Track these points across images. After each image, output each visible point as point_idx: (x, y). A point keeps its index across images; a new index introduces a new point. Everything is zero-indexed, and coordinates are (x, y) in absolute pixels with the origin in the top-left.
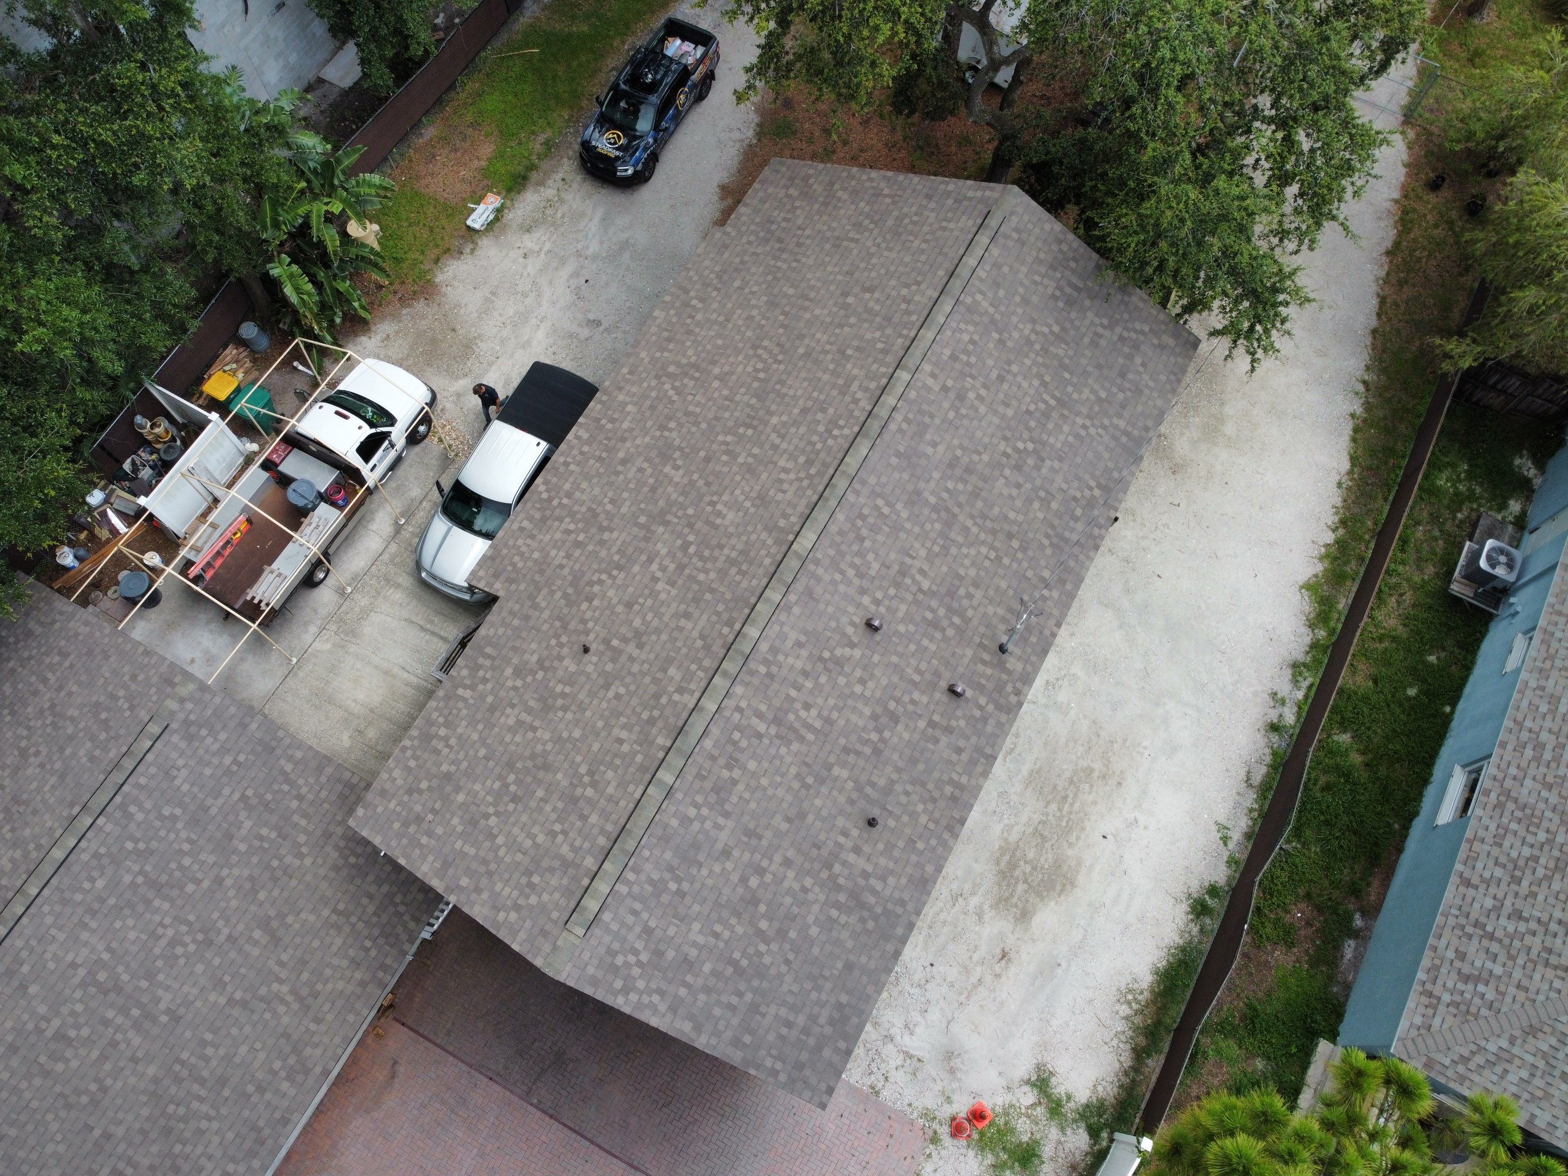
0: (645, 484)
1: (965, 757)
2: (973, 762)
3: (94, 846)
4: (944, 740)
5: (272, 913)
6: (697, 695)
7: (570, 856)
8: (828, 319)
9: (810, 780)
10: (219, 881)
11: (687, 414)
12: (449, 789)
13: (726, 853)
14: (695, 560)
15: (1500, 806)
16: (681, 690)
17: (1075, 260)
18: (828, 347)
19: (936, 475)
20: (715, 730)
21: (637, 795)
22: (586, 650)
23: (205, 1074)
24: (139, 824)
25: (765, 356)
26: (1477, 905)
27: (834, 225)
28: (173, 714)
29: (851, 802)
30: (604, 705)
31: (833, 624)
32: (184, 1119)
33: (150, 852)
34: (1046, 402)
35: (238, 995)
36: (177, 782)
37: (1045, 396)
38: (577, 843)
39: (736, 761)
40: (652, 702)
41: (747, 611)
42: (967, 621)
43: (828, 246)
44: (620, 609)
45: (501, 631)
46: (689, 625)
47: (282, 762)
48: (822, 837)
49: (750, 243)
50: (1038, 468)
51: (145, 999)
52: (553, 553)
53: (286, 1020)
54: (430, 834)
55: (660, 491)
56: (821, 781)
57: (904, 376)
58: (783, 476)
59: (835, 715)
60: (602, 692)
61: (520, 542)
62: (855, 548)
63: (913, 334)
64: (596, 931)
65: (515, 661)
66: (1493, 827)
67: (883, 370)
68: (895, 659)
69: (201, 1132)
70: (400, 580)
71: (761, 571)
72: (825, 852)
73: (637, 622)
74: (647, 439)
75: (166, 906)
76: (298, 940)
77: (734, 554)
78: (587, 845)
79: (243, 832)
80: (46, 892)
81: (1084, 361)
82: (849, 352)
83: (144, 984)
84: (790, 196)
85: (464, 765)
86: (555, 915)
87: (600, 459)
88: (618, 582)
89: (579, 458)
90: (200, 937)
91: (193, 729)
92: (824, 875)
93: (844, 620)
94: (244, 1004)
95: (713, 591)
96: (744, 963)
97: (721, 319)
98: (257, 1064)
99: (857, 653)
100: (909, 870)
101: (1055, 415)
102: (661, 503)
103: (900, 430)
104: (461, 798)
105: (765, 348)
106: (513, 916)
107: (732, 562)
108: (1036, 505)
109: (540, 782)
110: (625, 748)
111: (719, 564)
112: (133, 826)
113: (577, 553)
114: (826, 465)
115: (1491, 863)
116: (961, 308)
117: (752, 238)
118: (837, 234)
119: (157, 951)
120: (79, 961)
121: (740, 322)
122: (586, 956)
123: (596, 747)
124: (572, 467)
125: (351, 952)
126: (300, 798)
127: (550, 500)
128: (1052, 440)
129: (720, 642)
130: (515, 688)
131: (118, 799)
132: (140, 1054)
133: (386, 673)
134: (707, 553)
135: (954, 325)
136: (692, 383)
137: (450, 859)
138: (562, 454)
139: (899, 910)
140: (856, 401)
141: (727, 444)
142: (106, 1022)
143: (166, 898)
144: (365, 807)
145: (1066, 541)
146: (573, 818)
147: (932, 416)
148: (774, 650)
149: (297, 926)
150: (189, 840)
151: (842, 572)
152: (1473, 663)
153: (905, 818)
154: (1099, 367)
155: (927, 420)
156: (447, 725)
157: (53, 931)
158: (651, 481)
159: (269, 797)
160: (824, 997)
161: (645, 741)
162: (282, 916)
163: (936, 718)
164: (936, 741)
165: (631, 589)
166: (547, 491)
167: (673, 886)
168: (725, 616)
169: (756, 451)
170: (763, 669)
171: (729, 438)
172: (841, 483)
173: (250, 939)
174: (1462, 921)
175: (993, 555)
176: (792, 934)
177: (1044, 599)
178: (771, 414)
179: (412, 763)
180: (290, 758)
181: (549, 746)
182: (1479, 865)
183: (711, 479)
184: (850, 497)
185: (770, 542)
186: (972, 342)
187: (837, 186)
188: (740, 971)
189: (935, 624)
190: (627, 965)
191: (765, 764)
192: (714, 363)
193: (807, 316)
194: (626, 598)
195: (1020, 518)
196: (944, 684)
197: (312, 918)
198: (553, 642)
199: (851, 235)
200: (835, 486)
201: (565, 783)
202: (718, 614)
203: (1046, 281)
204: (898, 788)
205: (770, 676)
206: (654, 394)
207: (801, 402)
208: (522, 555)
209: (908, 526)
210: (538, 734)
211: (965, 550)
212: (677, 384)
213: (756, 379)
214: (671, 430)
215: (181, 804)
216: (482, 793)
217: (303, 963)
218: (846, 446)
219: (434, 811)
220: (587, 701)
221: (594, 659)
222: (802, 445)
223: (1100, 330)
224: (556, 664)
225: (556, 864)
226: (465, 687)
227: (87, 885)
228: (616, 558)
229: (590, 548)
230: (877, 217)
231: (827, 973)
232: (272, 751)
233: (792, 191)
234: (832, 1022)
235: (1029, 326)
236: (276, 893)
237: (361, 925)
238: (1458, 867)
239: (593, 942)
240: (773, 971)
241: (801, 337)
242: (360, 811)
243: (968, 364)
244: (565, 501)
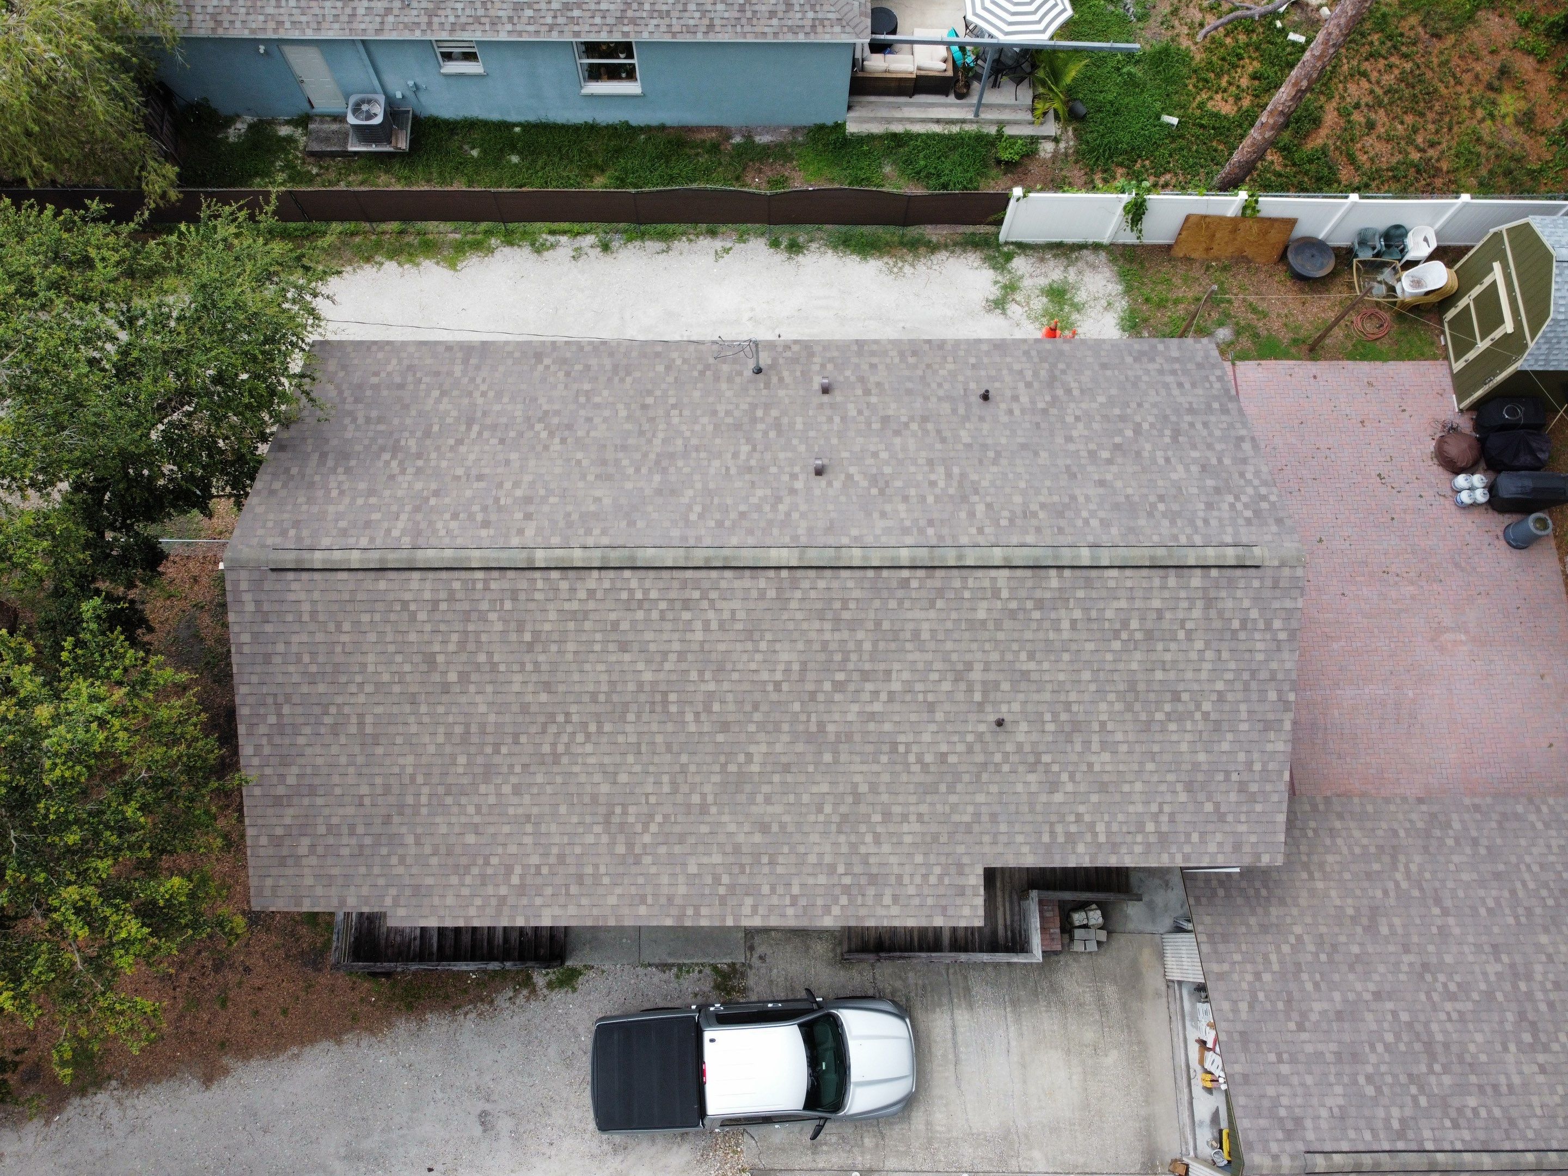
0: (784, 783)
1: (875, 360)
2: (873, 354)
3: (1451, 1134)
4: (873, 379)
5: (1359, 930)
6: (993, 573)
7: (1200, 604)
8: (489, 688)
9: (991, 454)
10: (1377, 996)
11: (675, 791)
12: (1200, 777)
13: (1102, 483)
14: (851, 666)
15: (633, 22)
16: (996, 593)
17: (287, 470)
18: (529, 667)
19: (629, 485)
20: (1015, 540)
21: (1114, 573)
22: (1000, 723)
23: (1506, 894)
24: (1401, 1107)
25: (565, 738)
26: (726, 15)
27: (343, 760)
28: (1293, 1157)
29: (982, 419)
30: (1046, 666)
31: (843, 499)
32: (1546, 885)
33: (1410, 1075)
34: (480, 434)
35: (1436, 911)
36: (1341, 1101)
37: (473, 435)
38: (1185, 604)
39: (1024, 513)
40: (1021, 616)
41: (885, 573)
42: (754, 407)
43: (380, 750)
44: (939, 716)
45: (1020, 839)
46: (926, 626)
47: (1244, 1016)
48: (1028, 425)
49: (402, 859)
50: (557, 413)
51: (1508, 987)
52: (908, 839)
53: (1418, 859)
54: (1249, 764)
55: (784, 759)
56: (985, 447)
57: (540, 558)
58: (714, 625)
59: (921, 461)
60: (1034, 676)
61: (911, 890)
62: (755, 516)
63: (479, 575)
64: (1245, 540)
65: (1043, 798)
66: (655, 22)
67: (540, 584)
68: (834, 441)
69: (1542, 866)
70: (922, 1127)
71: (835, 584)
72: (1038, 419)
73: (946, 686)
74: (725, 818)
75: (1434, 1027)
76: (1358, 892)
77: (828, 626)
78: (1183, 594)
79: (1325, 1005)
80: (1520, 1146)
81: (408, 421)
82: (528, 637)
83: (1500, 996)
84: (313, 846)
85: (1171, 777)
86: (1256, 583)
87: (772, 863)
88: (910, 738)
89: (780, 890)
90: (1428, 977)
91: (1289, 1125)
92: (1054, 411)
93: (831, 492)
94: (1438, 901)
95: (878, 623)
96: (1168, 432)
97: (529, 828)
98: (1464, 859)
99: (852, 470)
100: (998, 359)
101: (488, 421)
102: (800, 747)
103: (604, 532)
104: (1202, 757)
105: (554, 745)
106: (1277, 624)
107: (837, 620)
108: (597, 399)
109: (1149, 682)
110: (1078, 614)
111: (845, 635)
112: (1408, 1112)
113: (897, 809)
114: (684, 585)
115: (687, 15)
116: (421, 542)
117: (394, 860)
118: (357, 750)
119: (1469, 1006)
120: (1535, 1068)
121: (527, 799)
122: (1268, 538)
123: (1090, 646)
124: (796, 890)
125: (1328, 842)
126: (1258, 976)
127: (846, 889)
128: (518, 413)
129: (929, 584)
130: (1072, 777)
131: (1400, 1145)
132: (1543, 958)
133: (1024, 1066)
134: (838, 657)
135: (447, 541)
136: (632, 810)
137: (1260, 726)
138: (783, 916)
139: (1034, 353)
140: (591, 593)
141: (697, 714)
142: (1551, 1005)
143: (1430, 1033)
144: (1258, 856)
145: (616, 368)
146: (1165, 625)
147: (568, 515)
148: (905, 531)
149: (1350, 901)
150: (1373, 1047)
151: (788, 514)
152: (466, 120)
153: (961, 378)
154: (406, 407)
155: (575, 517)
156: (1140, 828)
157: (1539, 1112)
158: (776, 778)
159: (1280, 1006)
160: (1140, 373)
161: (1062, 598)
162: (1354, 920)
163: (859, 392)
164: (878, 384)
165: (913, 717)
166: (836, 900)
167: (1161, 507)
168: (900, 593)
169: (694, 676)
170: (930, 531)
171: (689, 717)
172: (699, 556)
173: (1393, 933)
174: (744, 21)
175: (675, 412)
176: (1117, 411)
177: (685, 361)
178: (640, 684)
179: (1195, 837)
180: (1236, 1011)
181: (1112, 697)
182: (692, 22)
183: (748, 708)
184: (708, 541)
185: (798, 594)
186: (455, 516)
187: (281, 790)
188: (1176, 434)
189: (777, 425)
190: (1246, 506)
191: (1008, 490)
192: (594, 798)
193: (492, 718)
194: (925, 716)
195: (620, 406)
196: (826, 398)
197: (1333, 893)
198: (1006, 768)
199: (353, 729)
200: (707, 559)
201: (1138, 656)
202: (901, 601)
203: (333, 485)
204: (941, 393)
205: (931, 523)
206: (662, 850)
207: (613, 658)
208: (925, 876)
209: (699, 486)
210: (1104, 717)
211: (688, 434)
212: (639, 828)
213: (600, 732)
214: (703, 796)
215: (1355, 1082)
216: (1188, 737)
217: (1369, 875)
218: (652, 574)
219: (1227, 773)
220: (1049, 687)
221: (1004, 708)
222: (668, 626)
223: (361, 421)
224: (1027, 748)
225: (1213, 613)
226: (1095, 834)
227: (1483, 1113)
228: (884, 759)
229: (885, 798)
230: (317, 710)
231: (1122, 378)
232: (1242, 1034)
233: (303, 850)
234: (1152, 360)
235: (400, 478)
236: (1343, 939)
237: (1303, 848)
238: (700, 38)
239: (1254, 538)
240: (1155, 411)
241: (525, 709)
242: (1265, 860)
243: (485, 509)
244: (841, 869)
